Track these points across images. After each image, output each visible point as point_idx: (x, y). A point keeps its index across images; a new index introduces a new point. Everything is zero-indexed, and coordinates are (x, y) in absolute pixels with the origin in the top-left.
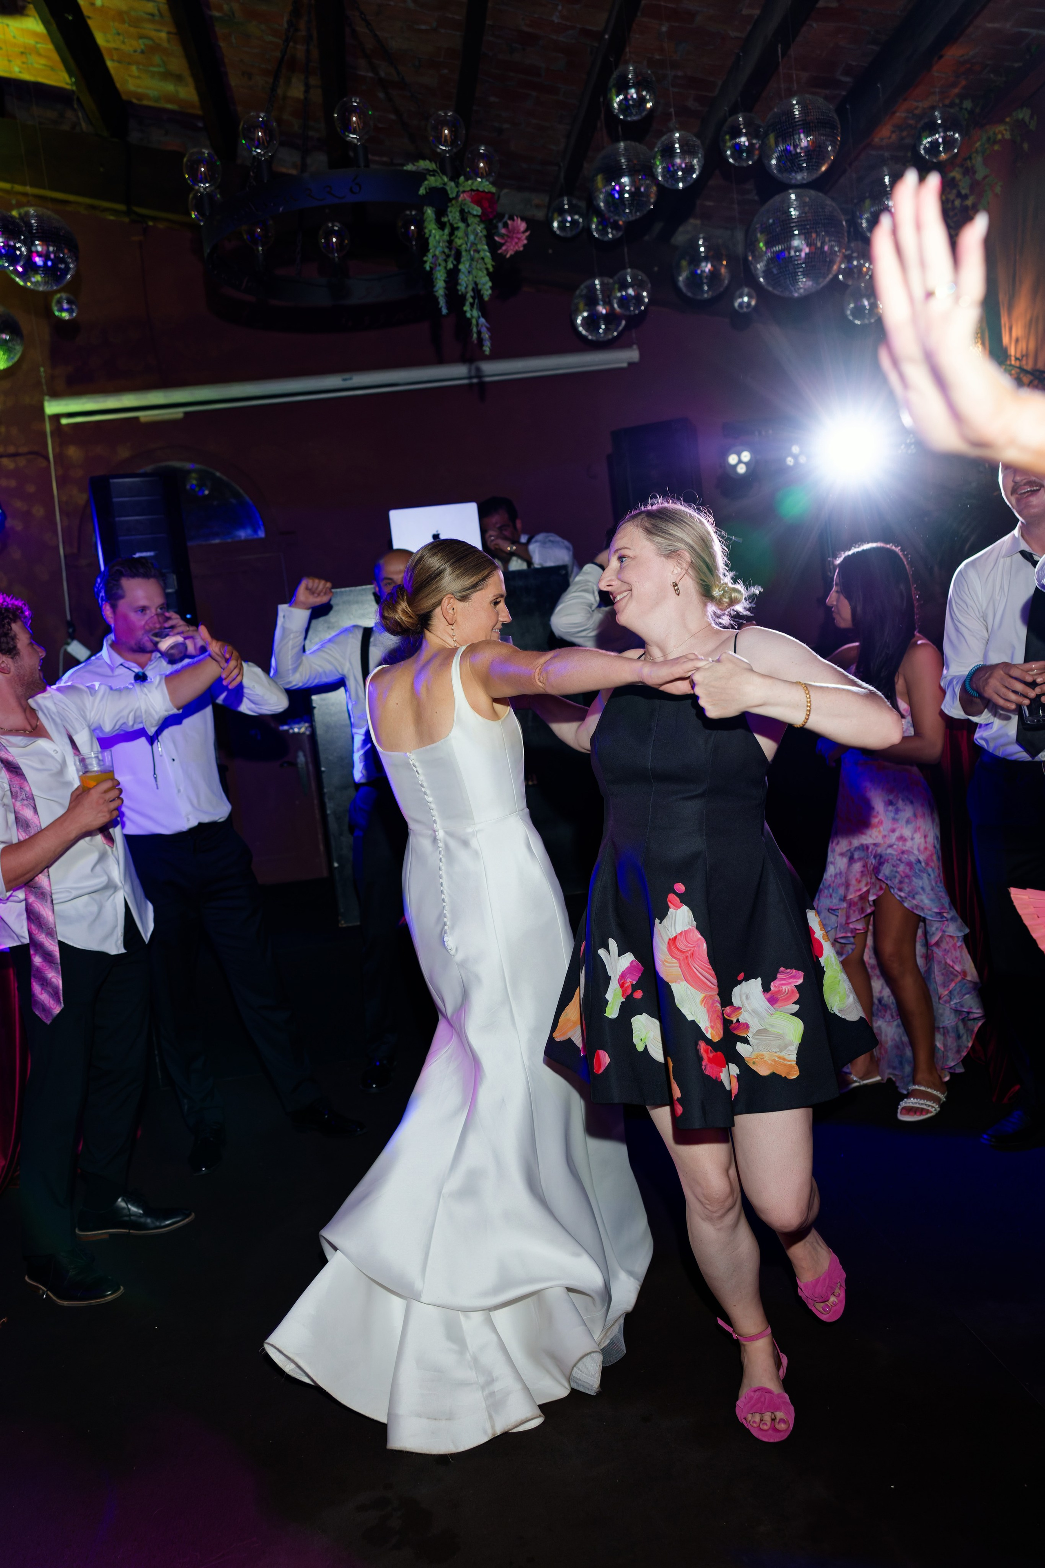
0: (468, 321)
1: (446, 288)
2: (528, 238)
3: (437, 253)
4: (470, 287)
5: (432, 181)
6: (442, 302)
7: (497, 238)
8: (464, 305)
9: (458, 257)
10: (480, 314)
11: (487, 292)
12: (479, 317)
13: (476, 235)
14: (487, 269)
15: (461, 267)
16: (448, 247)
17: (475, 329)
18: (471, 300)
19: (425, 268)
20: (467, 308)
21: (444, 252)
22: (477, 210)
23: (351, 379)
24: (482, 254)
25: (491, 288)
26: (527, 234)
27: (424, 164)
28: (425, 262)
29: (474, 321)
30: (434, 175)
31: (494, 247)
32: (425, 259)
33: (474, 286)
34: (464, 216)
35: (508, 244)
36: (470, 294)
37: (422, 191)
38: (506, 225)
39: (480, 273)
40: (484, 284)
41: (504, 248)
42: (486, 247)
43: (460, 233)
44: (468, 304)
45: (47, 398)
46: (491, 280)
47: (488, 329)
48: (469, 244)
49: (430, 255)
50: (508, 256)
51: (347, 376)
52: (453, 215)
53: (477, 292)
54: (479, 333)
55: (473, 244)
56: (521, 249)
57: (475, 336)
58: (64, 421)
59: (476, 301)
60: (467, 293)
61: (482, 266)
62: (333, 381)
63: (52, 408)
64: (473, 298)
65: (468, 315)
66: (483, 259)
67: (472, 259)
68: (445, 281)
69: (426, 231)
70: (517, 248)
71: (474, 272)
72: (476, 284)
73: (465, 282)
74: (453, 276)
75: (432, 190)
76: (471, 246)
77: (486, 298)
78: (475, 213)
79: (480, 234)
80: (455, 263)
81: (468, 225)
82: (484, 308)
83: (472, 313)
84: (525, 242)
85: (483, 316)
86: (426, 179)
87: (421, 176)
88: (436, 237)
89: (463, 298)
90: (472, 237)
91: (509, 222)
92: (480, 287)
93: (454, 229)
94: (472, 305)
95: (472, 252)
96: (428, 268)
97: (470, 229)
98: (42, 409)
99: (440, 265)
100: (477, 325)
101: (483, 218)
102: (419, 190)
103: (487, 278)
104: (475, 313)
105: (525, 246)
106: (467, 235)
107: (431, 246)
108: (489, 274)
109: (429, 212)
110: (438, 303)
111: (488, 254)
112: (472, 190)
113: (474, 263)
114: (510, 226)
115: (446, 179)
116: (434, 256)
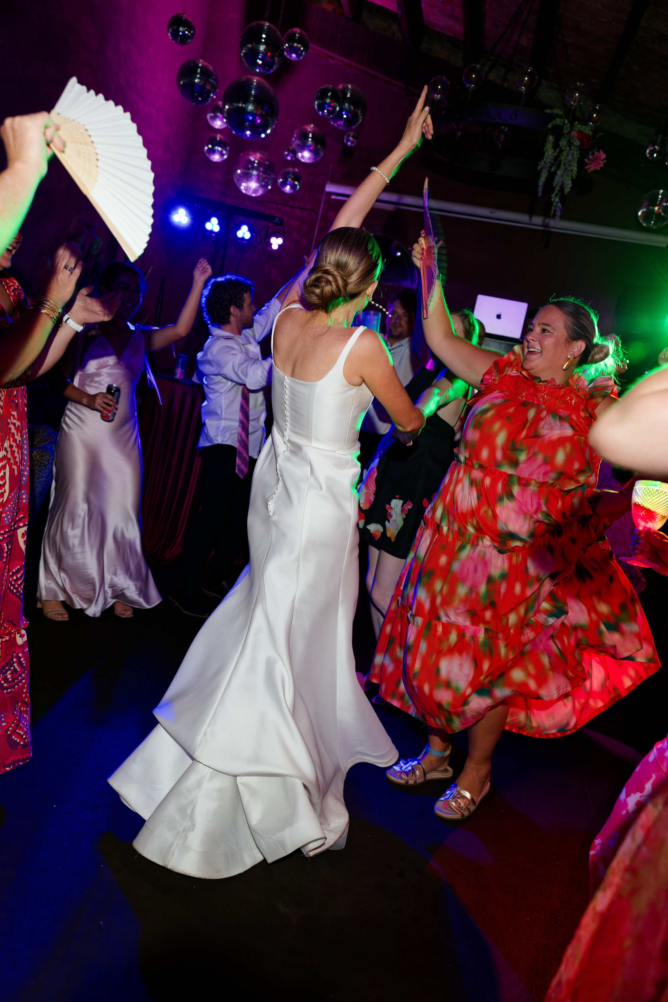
0: (551, 203)
1: (545, 182)
2: (604, 164)
3: (547, 162)
4: (559, 185)
5: (558, 121)
6: (540, 190)
7: (586, 160)
8: (552, 193)
9: (558, 167)
10: (559, 201)
11: (567, 190)
12: (558, 202)
13: (573, 156)
14: (572, 177)
15: (558, 172)
16: (553, 160)
17: (553, 208)
18: (557, 192)
19: (537, 168)
20: (553, 196)
21: (550, 162)
22: (577, 143)
23: (495, 213)
24: (572, 167)
25: (571, 188)
26: (605, 161)
27: (556, 111)
28: (539, 165)
29: (555, 204)
30: (560, 118)
31: (581, 164)
32: (539, 163)
33: (561, 184)
34: (570, 144)
35: (590, 165)
36: (558, 188)
37: (550, 126)
38: (593, 154)
39: (567, 178)
40: (567, 185)
41: (588, 167)
42: (576, 165)
43: (565, 153)
44: (555, 193)
45: (329, 182)
46: (572, 183)
47: (561, 211)
48: (567, 161)
49: (543, 162)
50: (589, 171)
51: (493, 210)
52: (563, 143)
53: (562, 188)
54: (555, 211)
55: (569, 161)
56: (599, 169)
57: (552, 212)
58: (333, 197)
59: (560, 193)
60: (556, 187)
61: (570, 174)
62: (485, 212)
63: (330, 188)
64: (559, 191)
65: (553, 200)
66: (572, 171)
67: (566, 169)
68: (546, 178)
69: (545, 148)
70: (596, 168)
71: (564, 177)
72: (563, 183)
73: (557, 180)
74: (552, 176)
75: (556, 127)
76: (568, 162)
77: (566, 193)
78: (576, 144)
79: (575, 156)
80: (556, 169)
81: (570, 150)
82: (563, 198)
83: (555, 199)
84: (602, 165)
85: (561, 203)
86: (554, 119)
87: (553, 117)
88: (549, 152)
89: (553, 189)
90: (570, 157)
91: (596, 153)
92: (564, 186)
93: (561, 151)
94: (557, 195)
95: (567, 166)
96: (539, 168)
97: (571, 152)
98: (324, 187)
99: (546, 168)
100: (556, 207)
101: (581, 148)
102: (548, 124)
103: (570, 182)
104: (557, 199)
105: (601, 168)
106: (568, 155)
107: (545, 157)
108: (572, 180)
109: (551, 138)
110: (537, 189)
111: (576, 168)
112: (580, 131)
113: (566, 172)
114: (595, 156)
115: (566, 122)
116: (545, 163)
